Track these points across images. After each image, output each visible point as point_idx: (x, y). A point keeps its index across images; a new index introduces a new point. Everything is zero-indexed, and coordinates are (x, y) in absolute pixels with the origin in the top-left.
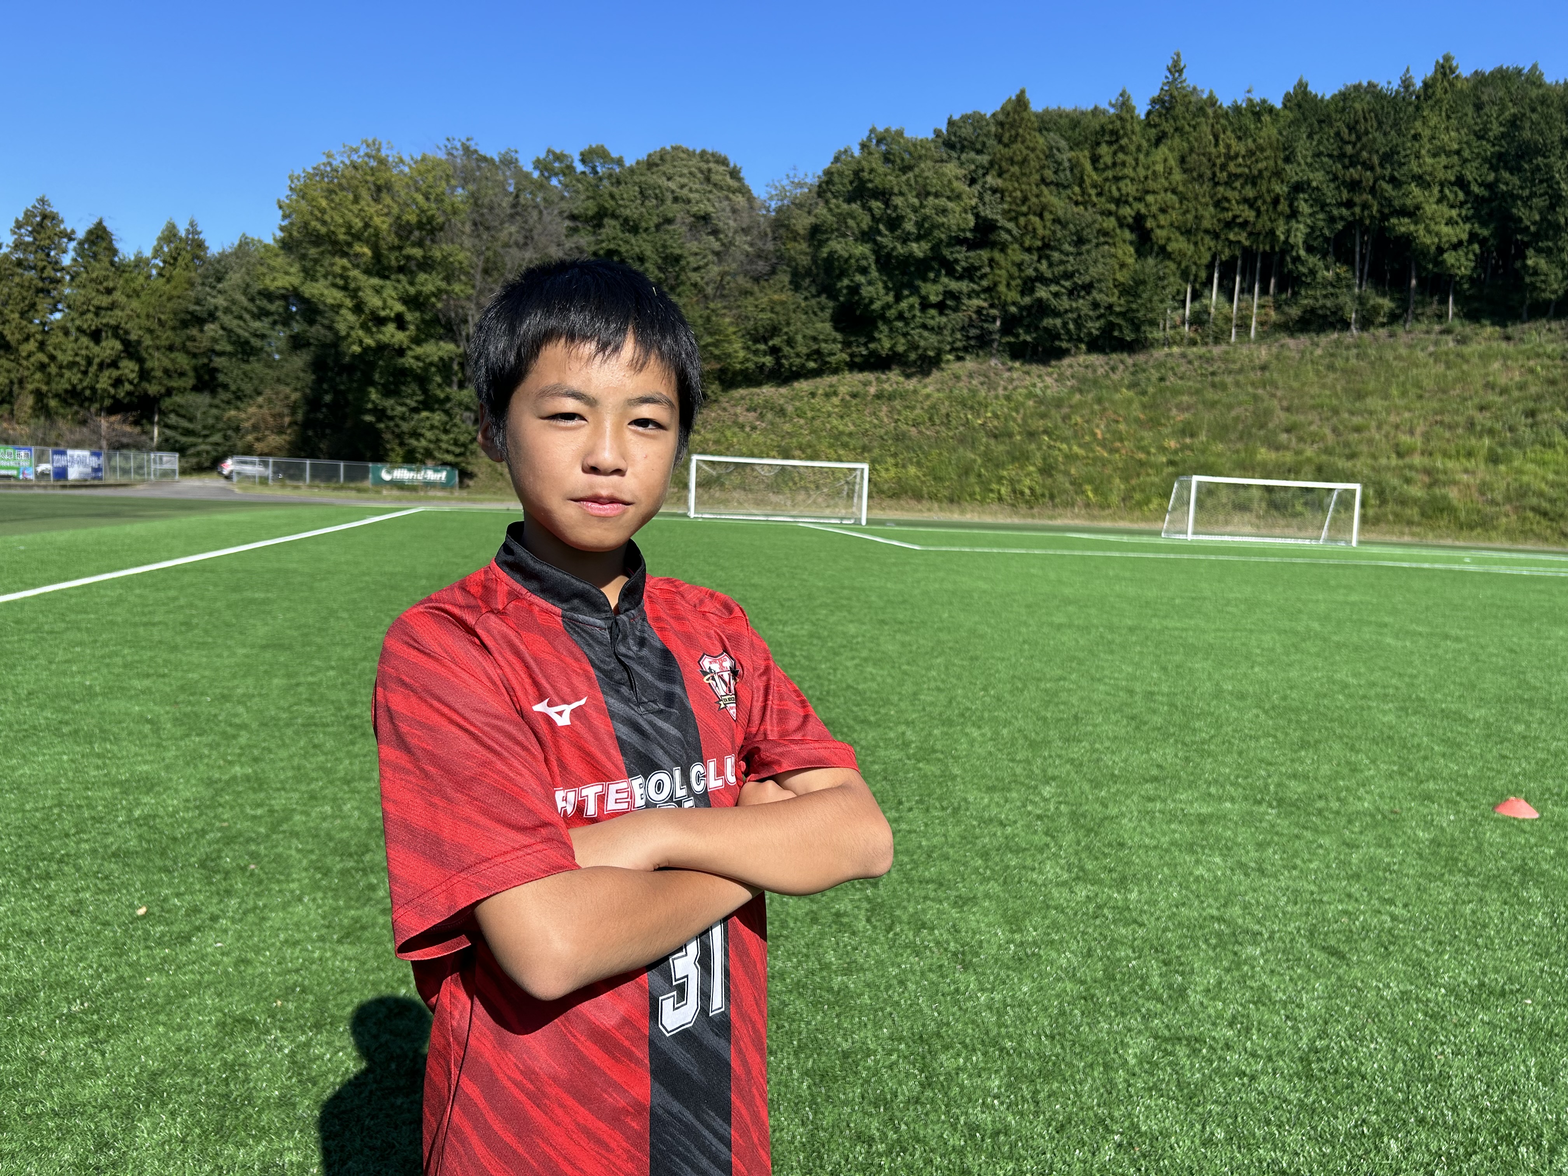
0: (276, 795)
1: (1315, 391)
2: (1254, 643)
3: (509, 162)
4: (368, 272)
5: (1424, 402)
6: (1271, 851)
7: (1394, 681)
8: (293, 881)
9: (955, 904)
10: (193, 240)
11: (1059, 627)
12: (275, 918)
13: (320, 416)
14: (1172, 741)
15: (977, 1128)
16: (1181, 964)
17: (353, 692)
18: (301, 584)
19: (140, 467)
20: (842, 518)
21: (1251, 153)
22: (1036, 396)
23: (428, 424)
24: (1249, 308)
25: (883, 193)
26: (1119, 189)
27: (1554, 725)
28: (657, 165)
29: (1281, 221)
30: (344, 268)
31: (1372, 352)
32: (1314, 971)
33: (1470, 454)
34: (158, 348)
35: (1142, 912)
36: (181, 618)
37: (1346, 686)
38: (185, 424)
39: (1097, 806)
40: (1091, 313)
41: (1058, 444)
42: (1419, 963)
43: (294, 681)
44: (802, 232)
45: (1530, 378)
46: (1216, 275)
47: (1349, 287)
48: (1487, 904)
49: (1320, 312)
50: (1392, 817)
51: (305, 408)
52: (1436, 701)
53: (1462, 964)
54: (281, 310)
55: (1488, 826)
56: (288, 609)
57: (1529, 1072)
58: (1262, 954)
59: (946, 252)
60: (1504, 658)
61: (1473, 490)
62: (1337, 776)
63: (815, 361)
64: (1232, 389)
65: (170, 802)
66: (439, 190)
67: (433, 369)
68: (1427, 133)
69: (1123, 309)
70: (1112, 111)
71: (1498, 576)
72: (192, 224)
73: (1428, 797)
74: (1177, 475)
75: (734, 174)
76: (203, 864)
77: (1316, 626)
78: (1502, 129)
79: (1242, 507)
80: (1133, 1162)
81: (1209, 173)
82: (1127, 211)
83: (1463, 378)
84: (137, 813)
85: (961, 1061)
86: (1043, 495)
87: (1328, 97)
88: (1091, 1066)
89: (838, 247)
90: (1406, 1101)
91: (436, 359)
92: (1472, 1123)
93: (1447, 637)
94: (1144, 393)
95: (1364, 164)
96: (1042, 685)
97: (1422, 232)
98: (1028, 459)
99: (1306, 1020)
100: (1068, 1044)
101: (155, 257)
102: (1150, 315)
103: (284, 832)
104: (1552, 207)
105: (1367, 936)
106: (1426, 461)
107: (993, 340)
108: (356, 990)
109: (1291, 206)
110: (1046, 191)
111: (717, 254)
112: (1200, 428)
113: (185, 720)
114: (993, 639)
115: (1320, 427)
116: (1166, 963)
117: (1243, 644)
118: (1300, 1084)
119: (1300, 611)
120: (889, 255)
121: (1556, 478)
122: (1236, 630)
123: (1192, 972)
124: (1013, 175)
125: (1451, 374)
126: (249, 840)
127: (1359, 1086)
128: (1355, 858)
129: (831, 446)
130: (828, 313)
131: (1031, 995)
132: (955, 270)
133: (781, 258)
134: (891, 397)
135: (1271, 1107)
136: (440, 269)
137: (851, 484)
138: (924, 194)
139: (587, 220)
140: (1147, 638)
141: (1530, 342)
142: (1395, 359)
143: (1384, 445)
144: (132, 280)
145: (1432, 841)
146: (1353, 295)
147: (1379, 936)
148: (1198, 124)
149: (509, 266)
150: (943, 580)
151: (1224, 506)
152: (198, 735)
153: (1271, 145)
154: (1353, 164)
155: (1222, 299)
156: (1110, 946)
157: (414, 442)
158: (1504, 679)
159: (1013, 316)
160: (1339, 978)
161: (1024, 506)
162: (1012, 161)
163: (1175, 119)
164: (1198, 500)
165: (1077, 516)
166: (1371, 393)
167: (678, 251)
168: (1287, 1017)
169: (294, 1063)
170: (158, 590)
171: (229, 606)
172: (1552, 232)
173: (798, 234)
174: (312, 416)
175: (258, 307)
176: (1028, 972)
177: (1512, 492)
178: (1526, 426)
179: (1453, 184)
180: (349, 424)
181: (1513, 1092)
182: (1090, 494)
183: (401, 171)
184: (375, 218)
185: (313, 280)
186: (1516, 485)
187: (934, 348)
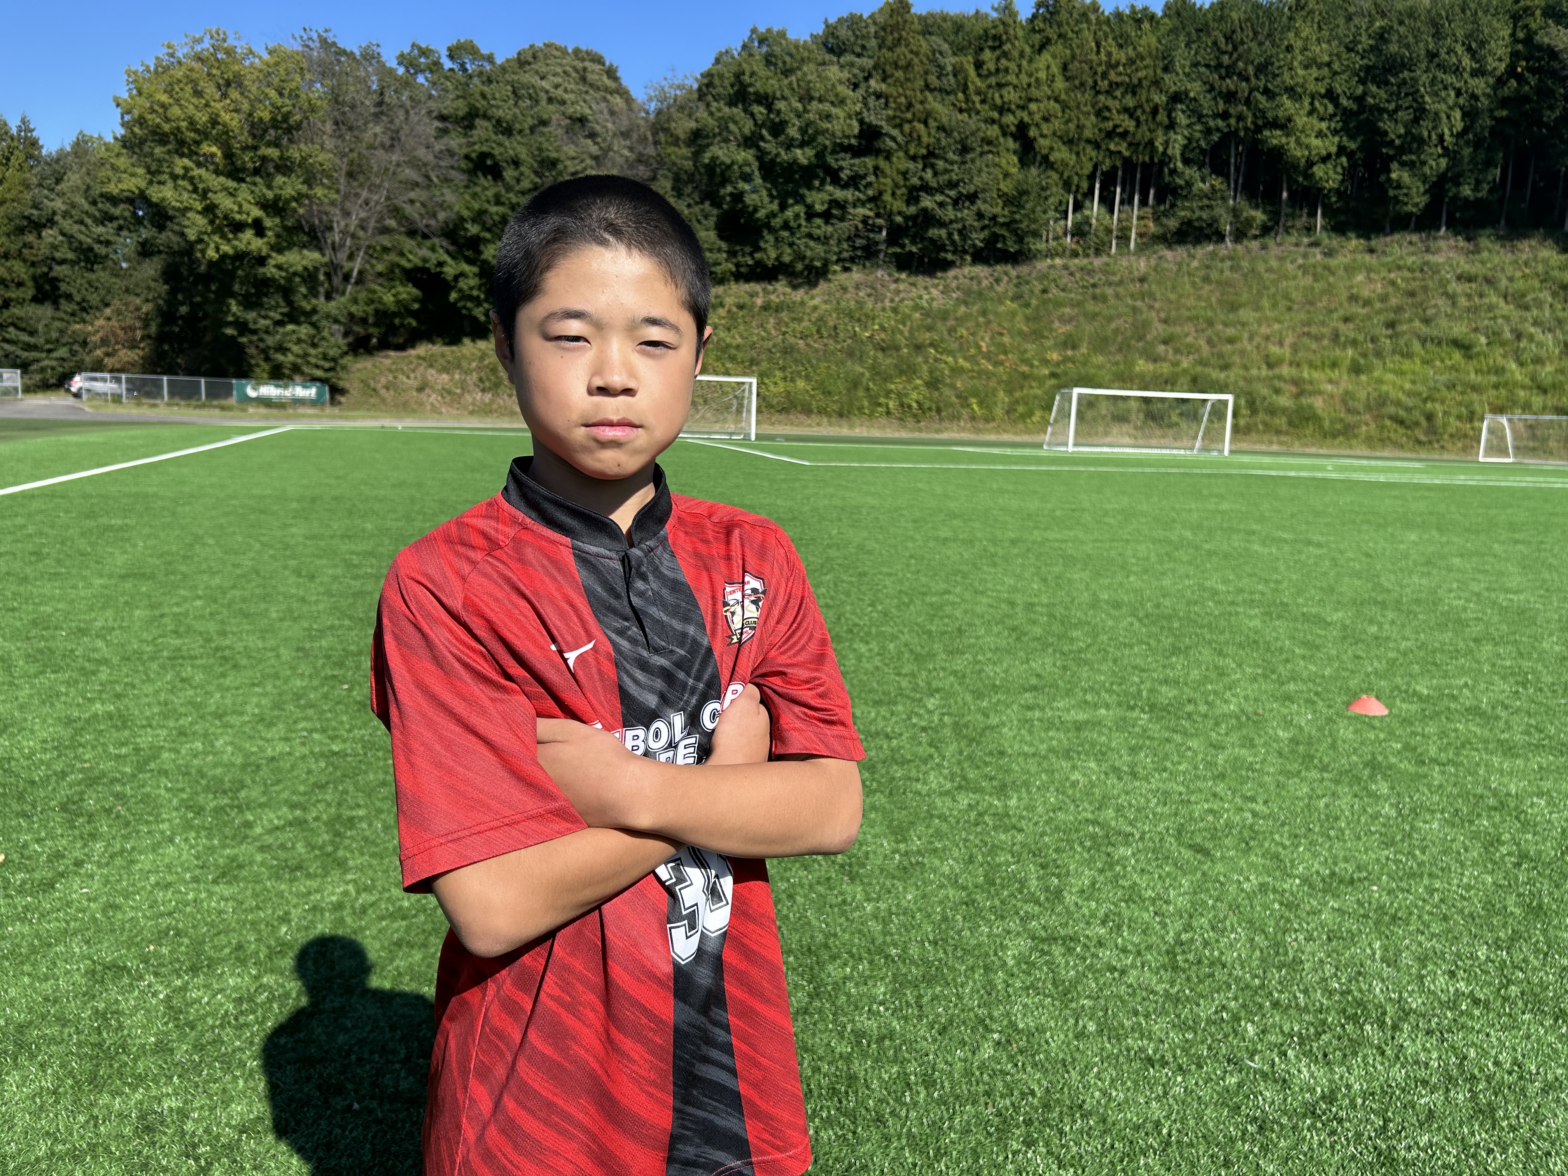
0: (142, 732)
1: (1191, 302)
2: (1129, 552)
3: (370, 56)
4: (217, 172)
5: (1293, 314)
6: (1143, 754)
7: (1260, 587)
8: (163, 821)
10: (26, 138)
11: (945, 541)
12: (145, 861)
13: (176, 329)
14: (1050, 650)
15: (863, 1034)
16: (1058, 867)
17: (223, 622)
18: (163, 508)
20: (731, 434)
21: (1131, 61)
22: (922, 308)
23: (294, 337)
24: (1129, 219)
25: (766, 97)
26: (1001, 97)
27: (1403, 626)
28: (529, 64)
29: (1160, 132)
30: (186, 169)
31: (1245, 264)
32: (1181, 868)
33: (1334, 365)
35: (1021, 817)
36: (30, 547)
37: (1216, 593)
38: (25, 338)
39: (980, 717)
40: (976, 224)
41: (944, 357)
42: (1276, 857)
43: (157, 613)
44: (682, 136)
45: (1390, 289)
46: (1097, 186)
47: (1224, 199)
48: (1339, 797)
49: (1196, 224)
50: (1255, 718)
51: (159, 320)
52: (1298, 605)
53: (1315, 855)
54: (127, 214)
55: (1342, 724)
56: (149, 536)
57: (1374, 954)
58: (1134, 854)
59: (830, 160)
60: (1360, 562)
61: (1337, 400)
62: (1206, 680)
64: (1112, 301)
65: (25, 743)
66: (293, 85)
67: (297, 279)
68: (1299, 44)
69: (1007, 220)
70: (995, 15)
71: (1357, 483)
72: (23, 121)
73: (1288, 698)
74: (1059, 387)
75: (611, 73)
76: (64, 808)
77: (1188, 534)
78: (1371, 42)
79: (1121, 418)
80: (1011, 1058)
81: (1090, 82)
82: (1009, 119)
83: (1329, 290)
85: (848, 970)
86: (930, 409)
87: (1207, 6)
88: (972, 969)
89: (720, 153)
90: (1262, 986)
91: (300, 268)
92: (1322, 1004)
93: (1309, 543)
94: (1027, 305)
95: (1240, 75)
96: (928, 599)
97: (1292, 145)
98: (915, 372)
99: (1173, 915)
100: (950, 949)
102: (1033, 226)
103: (152, 771)
104: (1416, 121)
105: (1230, 833)
106: (1294, 371)
107: (879, 251)
108: (234, 930)
109: (1169, 116)
110: (930, 97)
111: (596, 158)
112: (1081, 340)
113: (39, 657)
114: (881, 554)
115: (1196, 338)
116: (1043, 866)
117: (1120, 554)
118: (1166, 975)
119: (1174, 521)
120: (773, 161)
121: (1413, 387)
122: (1113, 541)
123: (1068, 874)
124: (897, 80)
125: (1318, 286)
126: (114, 781)
127: (1220, 975)
128: (1221, 759)
129: (718, 359)
130: (712, 222)
131: (915, 903)
132: (840, 179)
133: (661, 161)
134: (778, 309)
135: (1138, 999)
136: (299, 171)
137: (740, 399)
138: (807, 98)
139: (458, 121)
140: (1028, 550)
141: (1391, 254)
142: (1267, 271)
143: (1255, 356)
145: (1291, 740)
146: (1228, 208)
147: (1240, 832)
148: (1081, 30)
149: (375, 169)
150: (832, 496)
151: (1104, 417)
152: (53, 672)
153: (1150, 53)
154: (1229, 75)
155: (1103, 210)
156: (990, 852)
157: (280, 357)
158: (1360, 583)
159: (899, 226)
160: (1204, 874)
161: (911, 420)
162: (896, 66)
163: (1060, 25)
164: (1079, 413)
165: (963, 429)
166: (1244, 305)
167: (554, 155)
168: (1156, 913)
169: (171, 1008)
171: (83, 534)
172: (1415, 146)
173: (678, 139)
174: (167, 329)
175: (100, 210)
176: (913, 880)
177: (1372, 402)
178: (1386, 337)
179: (1323, 97)
180: (208, 338)
181: (1359, 973)
182: (975, 407)
183: (252, 64)
184: (223, 114)
185: (160, 183)
186: (1375, 394)
187: (820, 259)
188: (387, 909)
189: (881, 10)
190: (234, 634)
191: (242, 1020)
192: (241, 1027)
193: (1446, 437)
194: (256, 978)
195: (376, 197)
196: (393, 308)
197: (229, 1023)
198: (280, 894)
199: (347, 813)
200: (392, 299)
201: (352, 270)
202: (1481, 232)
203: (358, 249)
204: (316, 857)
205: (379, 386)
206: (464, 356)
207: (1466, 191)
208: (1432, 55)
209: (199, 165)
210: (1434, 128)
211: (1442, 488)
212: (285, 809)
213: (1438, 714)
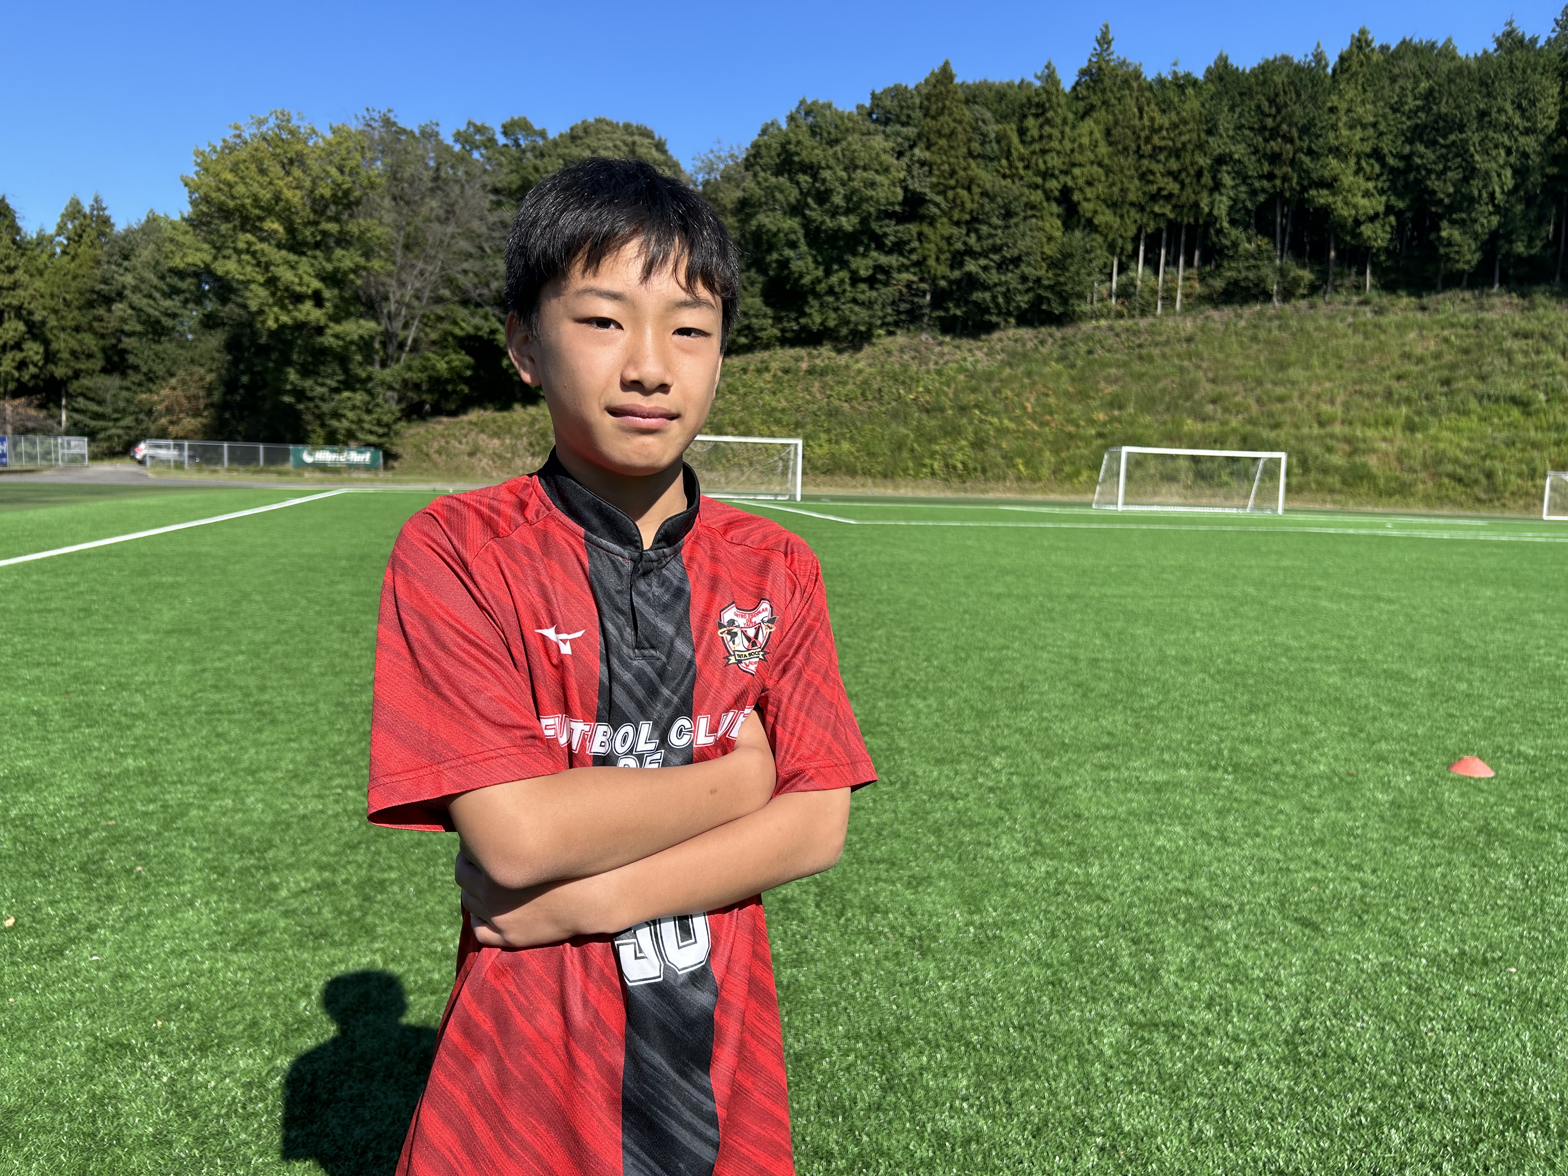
0: (172, 789)
1: (1239, 361)
2: (1192, 608)
3: (429, 134)
4: (279, 246)
5: (1344, 372)
6: (1231, 818)
7: (1334, 643)
8: (184, 883)
9: (909, 885)
10: (98, 216)
11: (999, 596)
12: (161, 926)
13: (238, 398)
14: (1120, 707)
15: (946, 1136)
16: (1151, 942)
17: (263, 677)
18: (214, 567)
19: (46, 454)
20: (776, 495)
21: (1175, 126)
22: (967, 370)
23: (349, 404)
24: (1174, 280)
25: (812, 166)
26: (1045, 162)
27: (1495, 683)
28: (581, 138)
29: (1205, 194)
30: (249, 244)
31: (1293, 323)
32: (1289, 944)
33: (1388, 423)
34: (63, 329)
35: (1105, 887)
36: (80, 604)
37: (1288, 649)
38: (95, 408)
39: (1050, 777)
40: (1020, 287)
41: (989, 418)
42: (1395, 933)
43: (198, 667)
44: (730, 206)
45: (1444, 347)
46: (1142, 248)
47: (1271, 259)
48: (1456, 868)
49: (1243, 284)
50: (1349, 779)
51: (221, 390)
52: (1377, 662)
53: (1439, 932)
54: (192, 288)
55: (1446, 786)
56: (198, 593)
57: (1524, 1047)
58: (1234, 929)
59: (875, 226)
60: (1437, 618)
61: (1392, 457)
62: (1289, 739)
63: (746, 336)
64: (1159, 361)
65: (51, 800)
66: (351, 163)
67: (354, 348)
68: (1343, 106)
69: (1051, 283)
70: (1038, 84)
71: (1420, 539)
72: (96, 200)
73: (1381, 758)
74: (1106, 447)
75: (660, 146)
76: (83, 868)
77: (1251, 590)
78: (1417, 102)
79: (1170, 478)
81: (1133, 146)
82: (1053, 185)
83: (1381, 348)
84: (13, 813)
85: (925, 1059)
86: (975, 469)
87: (1248, 70)
88: (1065, 1059)
89: (766, 221)
90: (1400, 1086)
91: (356, 337)
92: (1474, 1107)
93: (1379, 599)
94: (1073, 366)
95: (1284, 137)
96: (985, 654)
97: (1340, 204)
98: (959, 433)
99: (1286, 998)
100: (1038, 1036)
101: (58, 234)
102: (1078, 288)
103: (178, 829)
104: (1466, 180)
105: (1339, 905)
106: (1347, 430)
107: (923, 315)
108: (250, 1005)
109: (1214, 178)
110: (973, 164)
112: (1128, 400)
113: (76, 711)
114: (933, 610)
115: (1245, 398)
116: (1135, 942)
117: (1182, 610)
118: (1288, 1070)
119: (1235, 577)
120: (818, 229)
121: (1472, 445)
122: (1173, 596)
123: (1163, 950)
124: (941, 148)
125: (1370, 344)
126: (138, 839)
127: (1351, 1070)
128: (1317, 822)
129: (764, 422)
130: (757, 288)
131: (995, 982)
132: (885, 245)
134: (823, 373)
135: (1259, 1098)
136: (358, 246)
137: (786, 461)
138: (852, 167)
139: (511, 194)
140: (1087, 605)
141: (1444, 312)
142: (1316, 329)
143: (1306, 415)
144: (34, 258)
145: (1392, 803)
146: (1274, 267)
147: (1351, 905)
148: (1123, 96)
149: (431, 241)
150: (880, 553)
151: (1152, 477)
152: (88, 726)
153: (1194, 118)
154: (1273, 137)
155: (1149, 272)
156: (1074, 925)
157: (335, 423)
158: (1439, 639)
159: (943, 290)
160: (1316, 952)
161: (956, 480)
162: (940, 134)
163: (1103, 91)
164: (1128, 473)
165: (1009, 490)
166: (1294, 364)
168: (1267, 996)
169: (174, 1093)
170: (57, 575)
171: (133, 591)
172: (1465, 204)
173: (725, 208)
174: (229, 397)
175: (169, 285)
176: (991, 956)
177: (1429, 460)
178: (1441, 394)
179: (1369, 156)
180: (268, 405)
181: (1511, 1070)
182: (1021, 467)
183: (315, 143)
184: (285, 191)
185: (224, 257)
186: (1432, 452)
187: (865, 323)
188: (416, 982)
189: (927, 81)
190: (273, 688)
191: (250, 1108)
192: (247, 1117)
193: (1507, 495)
194: (270, 1059)
195: (430, 268)
196: (446, 375)
197: (236, 1111)
198: (302, 965)
199: (378, 876)
200: (445, 366)
201: (406, 338)
202: (1535, 288)
203: (413, 318)
204: (343, 923)
205: (432, 451)
206: (514, 421)
207: (1520, 248)
208: (1483, 114)
209: (262, 240)
210: (1485, 186)
211: (1510, 545)
212: (313, 871)
213: (1549, 776)
